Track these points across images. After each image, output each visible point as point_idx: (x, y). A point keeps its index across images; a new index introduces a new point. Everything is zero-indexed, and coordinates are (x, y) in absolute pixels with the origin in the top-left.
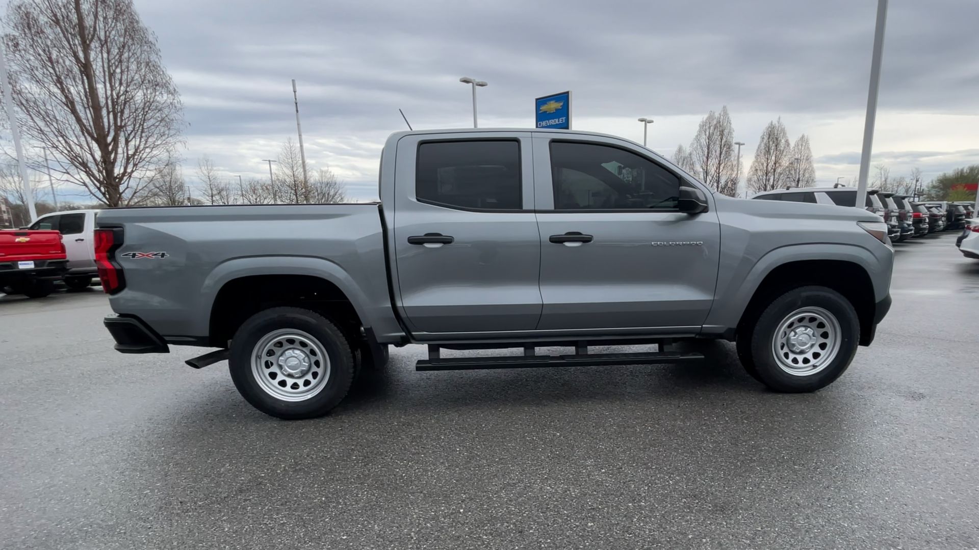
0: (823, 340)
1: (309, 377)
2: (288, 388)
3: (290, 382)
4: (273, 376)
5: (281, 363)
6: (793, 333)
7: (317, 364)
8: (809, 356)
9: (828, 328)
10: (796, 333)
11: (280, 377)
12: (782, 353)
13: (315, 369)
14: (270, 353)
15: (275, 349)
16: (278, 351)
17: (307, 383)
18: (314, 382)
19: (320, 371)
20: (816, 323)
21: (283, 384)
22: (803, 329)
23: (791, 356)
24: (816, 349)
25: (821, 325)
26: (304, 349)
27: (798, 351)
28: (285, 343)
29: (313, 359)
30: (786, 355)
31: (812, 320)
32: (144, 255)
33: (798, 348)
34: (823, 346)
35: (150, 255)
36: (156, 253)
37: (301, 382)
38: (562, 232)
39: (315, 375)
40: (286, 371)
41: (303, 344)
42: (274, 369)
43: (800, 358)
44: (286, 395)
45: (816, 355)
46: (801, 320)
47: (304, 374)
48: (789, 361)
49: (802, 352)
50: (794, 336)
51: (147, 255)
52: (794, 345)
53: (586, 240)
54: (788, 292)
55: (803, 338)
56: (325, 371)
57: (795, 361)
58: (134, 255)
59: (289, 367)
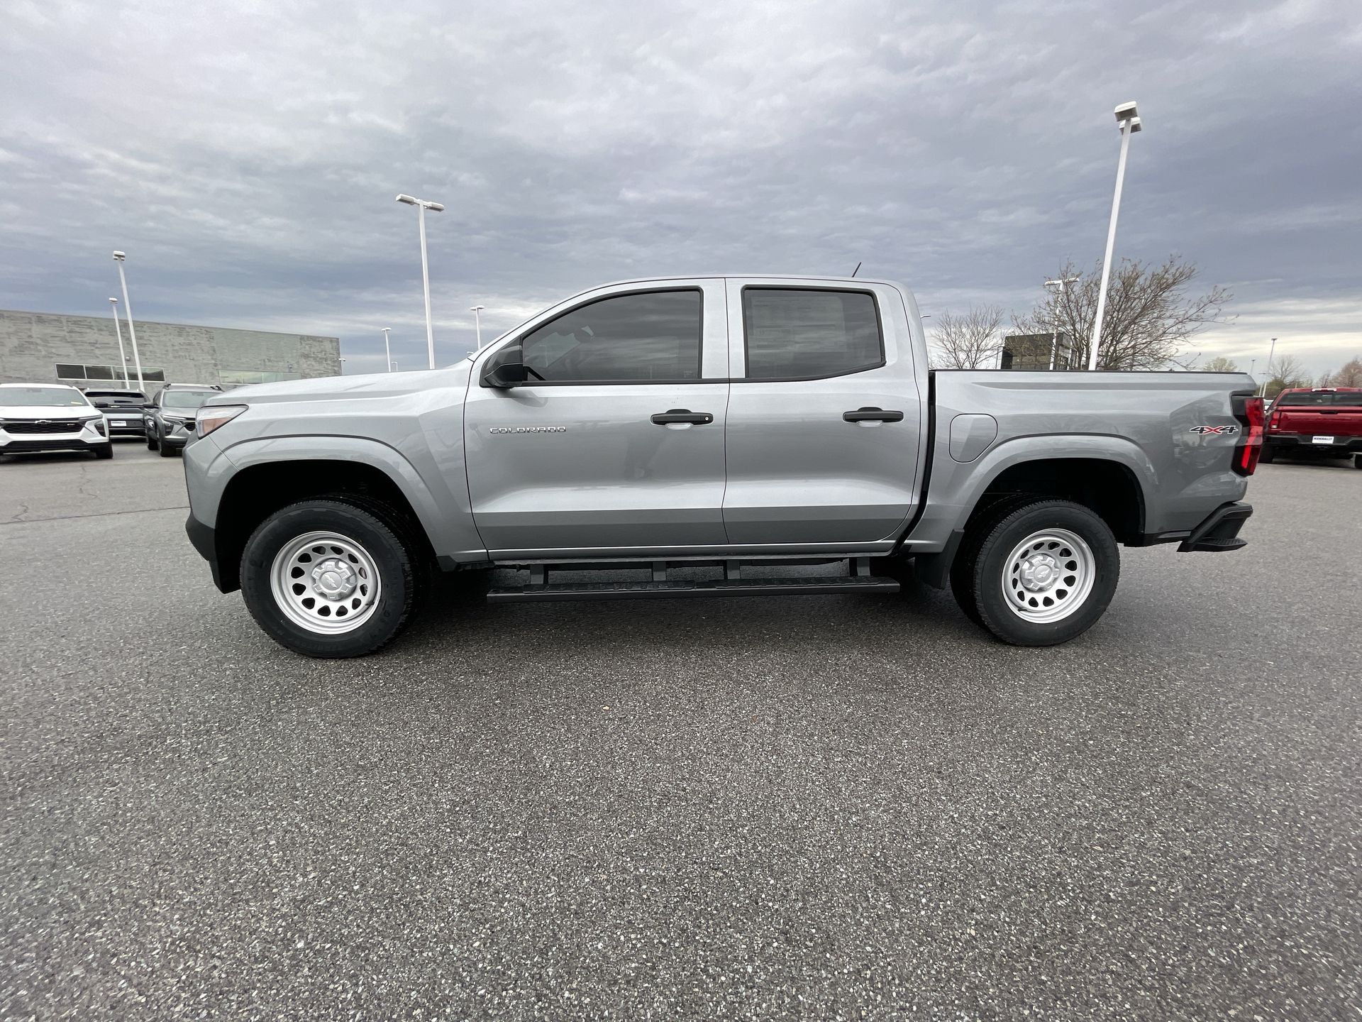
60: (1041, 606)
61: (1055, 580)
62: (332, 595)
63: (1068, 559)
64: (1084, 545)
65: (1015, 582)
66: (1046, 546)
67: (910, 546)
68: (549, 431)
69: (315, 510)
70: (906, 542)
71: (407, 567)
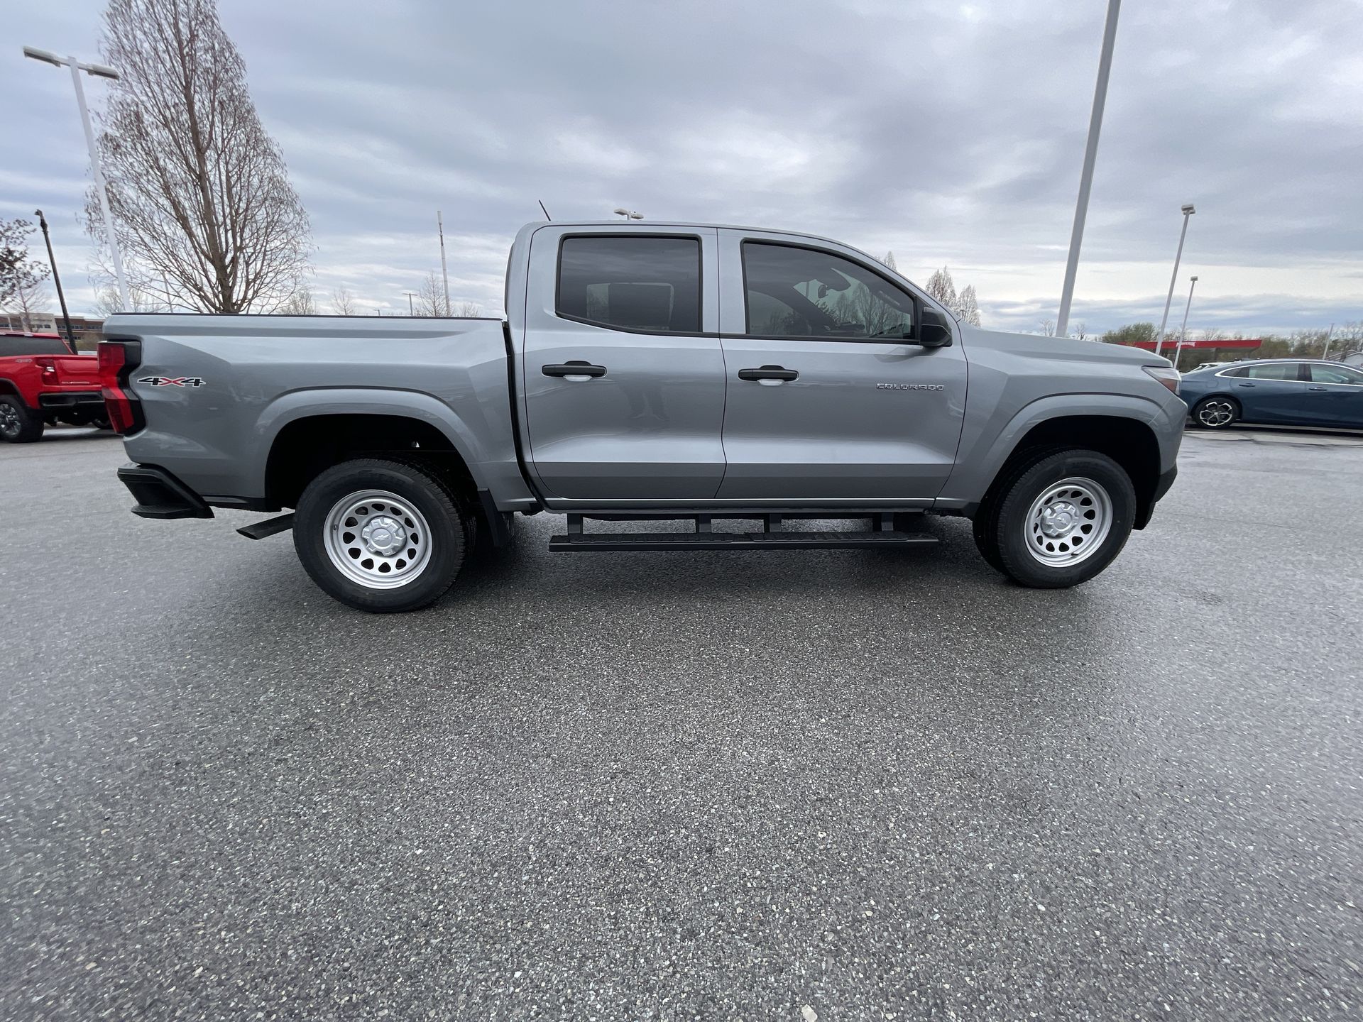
0: (1087, 521)
1: (404, 556)
2: (375, 570)
3: (378, 561)
4: (355, 553)
5: (365, 537)
6: (1049, 511)
7: (415, 538)
8: (1067, 540)
9: (1096, 506)
10: (1053, 511)
11: (365, 555)
12: (1035, 536)
13: (411, 545)
14: (351, 522)
15: (357, 517)
16: (363, 520)
17: (401, 564)
18: (410, 563)
19: (419, 548)
20: (1080, 498)
21: (368, 564)
22: (1062, 505)
23: (1046, 541)
24: (1078, 532)
25: (1087, 502)
26: (397, 518)
27: (1055, 535)
28: (370, 509)
29: (410, 532)
30: (1040, 540)
31: (1076, 494)
32: (170, 382)
33: (1055, 531)
34: (1086, 529)
35: (179, 382)
36: (186, 379)
37: (392, 562)
38: (755, 365)
39: (412, 553)
40: (374, 547)
41: (396, 512)
42: (355, 544)
43: (1056, 543)
44: (372, 580)
45: (1077, 541)
46: (1061, 494)
47: (397, 551)
48: (1043, 548)
49: (1059, 536)
50: (1051, 515)
51: (175, 382)
52: (1050, 527)
53: (790, 376)
54: (1049, 457)
55: (1062, 518)
56: (425, 546)
57: (1050, 547)
58: (156, 382)
59: (377, 542)
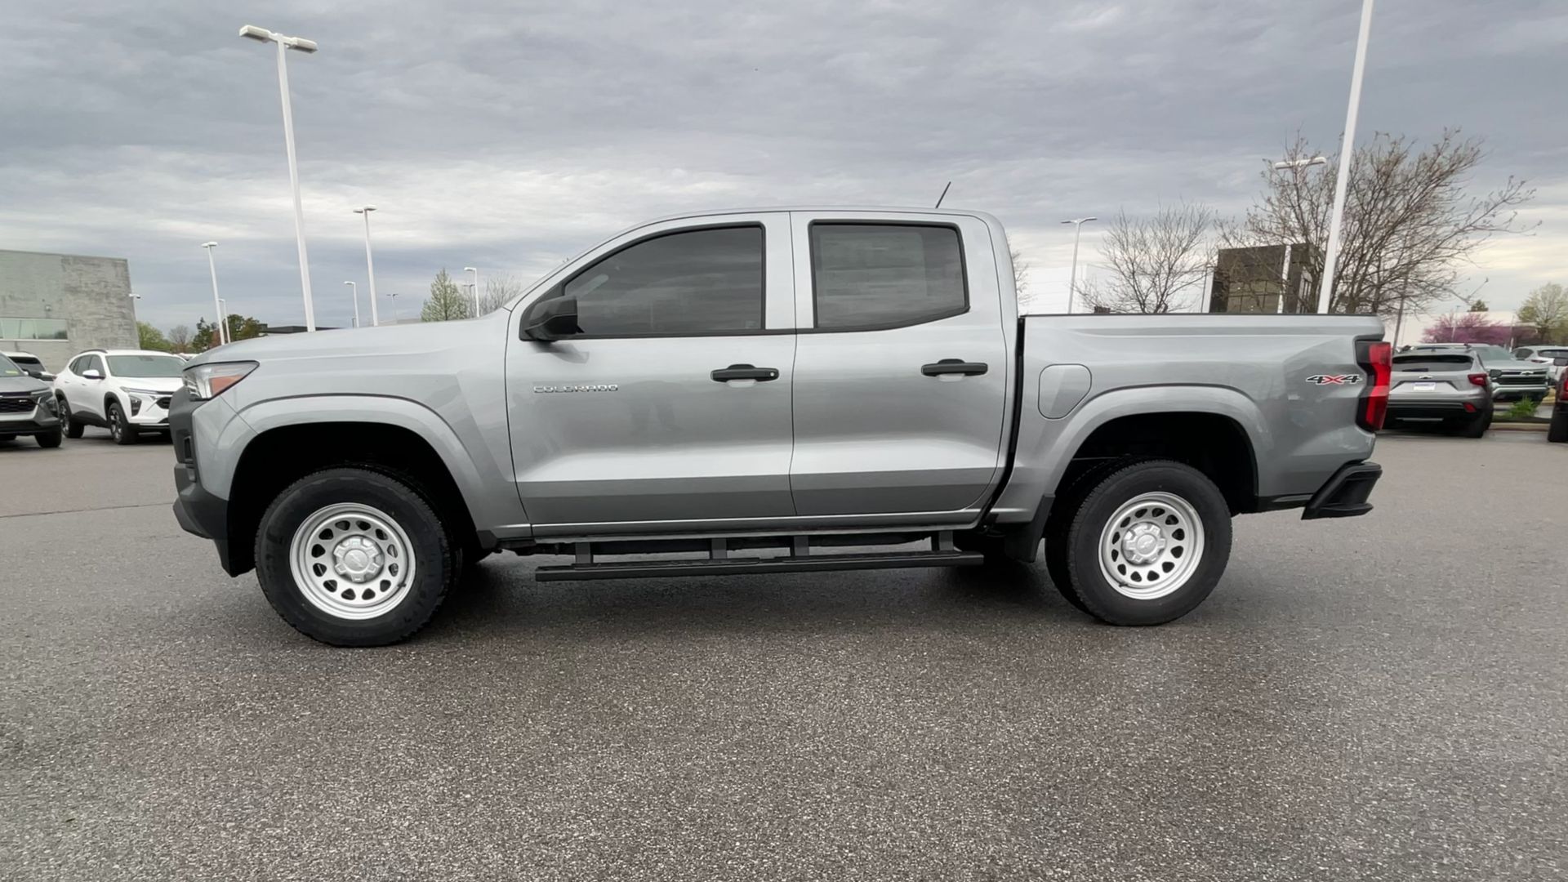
60: (1145, 581)
61: (1161, 551)
62: (357, 576)
63: (1174, 528)
64: (1192, 511)
65: (1115, 555)
66: (1149, 512)
67: (996, 515)
68: (600, 390)
69: (343, 478)
70: (993, 510)
71: (445, 543)
